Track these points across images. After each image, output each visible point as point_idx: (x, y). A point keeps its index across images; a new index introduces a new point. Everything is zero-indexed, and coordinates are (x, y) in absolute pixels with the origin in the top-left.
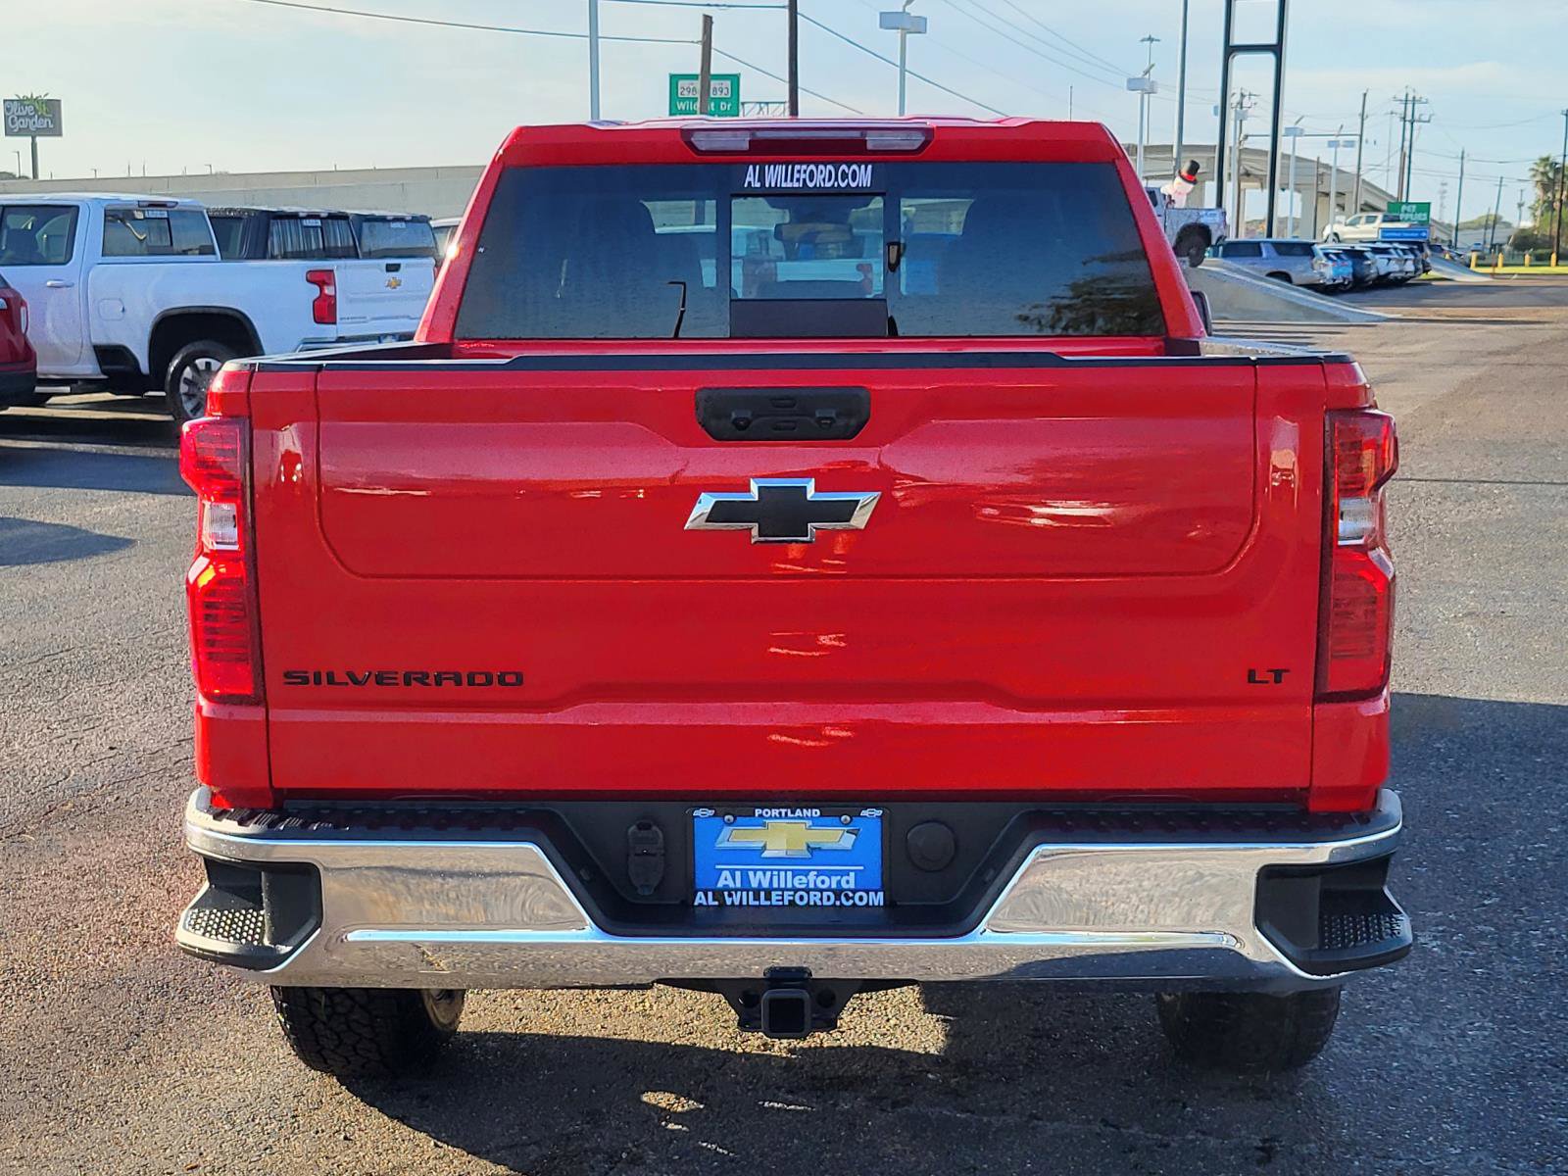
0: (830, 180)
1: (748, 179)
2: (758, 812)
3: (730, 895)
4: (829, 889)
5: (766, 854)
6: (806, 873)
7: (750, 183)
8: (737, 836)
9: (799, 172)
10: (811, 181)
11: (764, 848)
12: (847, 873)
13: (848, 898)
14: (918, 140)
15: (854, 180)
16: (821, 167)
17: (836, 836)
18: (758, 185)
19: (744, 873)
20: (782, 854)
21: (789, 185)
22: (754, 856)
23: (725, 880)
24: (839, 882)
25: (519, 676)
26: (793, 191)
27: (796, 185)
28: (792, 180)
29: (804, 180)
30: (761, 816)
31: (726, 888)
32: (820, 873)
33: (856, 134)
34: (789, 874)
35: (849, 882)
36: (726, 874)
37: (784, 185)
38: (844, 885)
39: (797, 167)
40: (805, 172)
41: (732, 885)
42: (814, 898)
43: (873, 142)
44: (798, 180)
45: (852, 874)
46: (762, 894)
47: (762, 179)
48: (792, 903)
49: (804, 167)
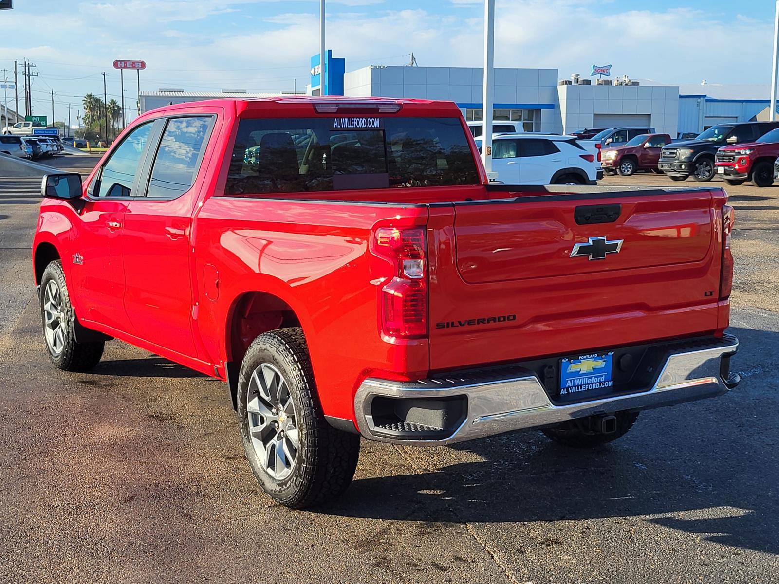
0: (365, 125)
1: (335, 124)
2: (580, 357)
3: (571, 389)
4: (598, 383)
5: (581, 373)
6: (591, 378)
7: (336, 126)
8: (573, 368)
9: (353, 121)
10: (358, 125)
11: (580, 370)
12: (602, 376)
13: (603, 385)
14: (397, 109)
15: (373, 125)
16: (361, 119)
17: (600, 364)
18: (339, 126)
19: (574, 380)
20: (585, 372)
21: (351, 126)
22: (577, 374)
23: (569, 384)
24: (600, 379)
25: (514, 316)
26: (351, 129)
27: (353, 126)
28: (351, 125)
29: (356, 124)
30: (581, 359)
31: (569, 387)
32: (595, 377)
33: (375, 106)
34: (587, 378)
35: (603, 379)
36: (569, 381)
37: (348, 126)
38: (601, 381)
39: (353, 119)
40: (356, 121)
41: (570, 386)
42: (594, 386)
43: (382, 109)
44: (353, 125)
45: (604, 376)
46: (580, 387)
47: (340, 124)
48: (588, 389)
49: (355, 119)
